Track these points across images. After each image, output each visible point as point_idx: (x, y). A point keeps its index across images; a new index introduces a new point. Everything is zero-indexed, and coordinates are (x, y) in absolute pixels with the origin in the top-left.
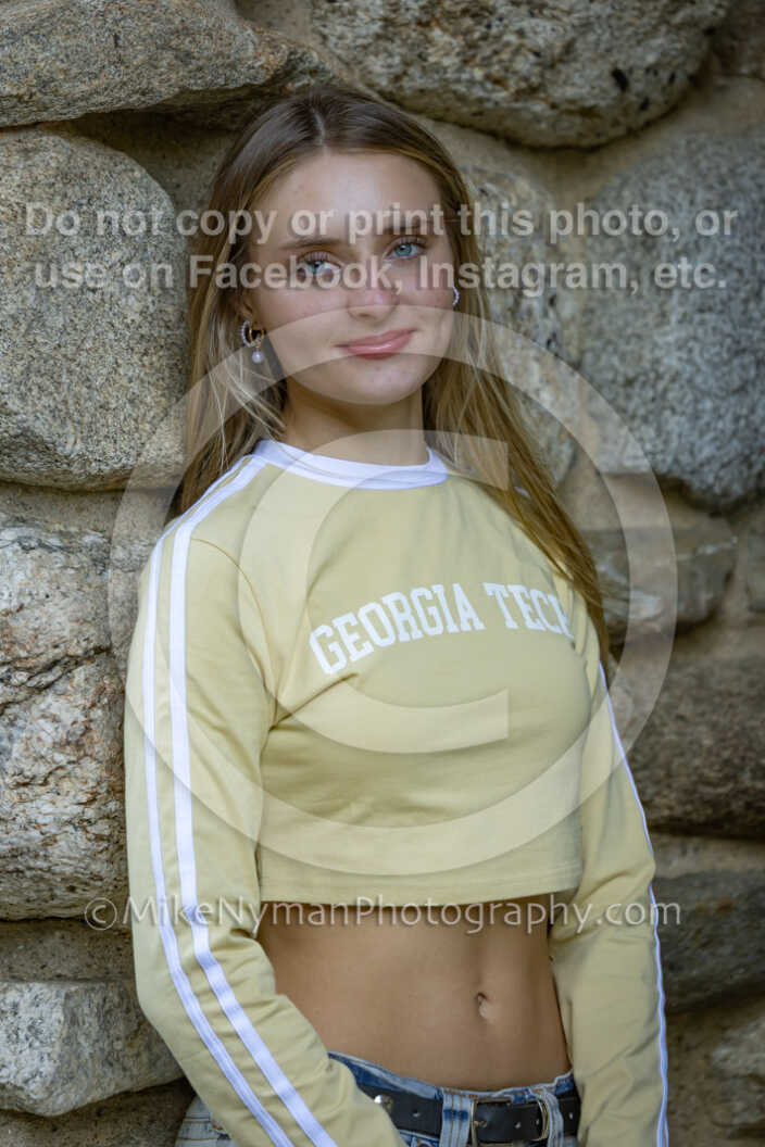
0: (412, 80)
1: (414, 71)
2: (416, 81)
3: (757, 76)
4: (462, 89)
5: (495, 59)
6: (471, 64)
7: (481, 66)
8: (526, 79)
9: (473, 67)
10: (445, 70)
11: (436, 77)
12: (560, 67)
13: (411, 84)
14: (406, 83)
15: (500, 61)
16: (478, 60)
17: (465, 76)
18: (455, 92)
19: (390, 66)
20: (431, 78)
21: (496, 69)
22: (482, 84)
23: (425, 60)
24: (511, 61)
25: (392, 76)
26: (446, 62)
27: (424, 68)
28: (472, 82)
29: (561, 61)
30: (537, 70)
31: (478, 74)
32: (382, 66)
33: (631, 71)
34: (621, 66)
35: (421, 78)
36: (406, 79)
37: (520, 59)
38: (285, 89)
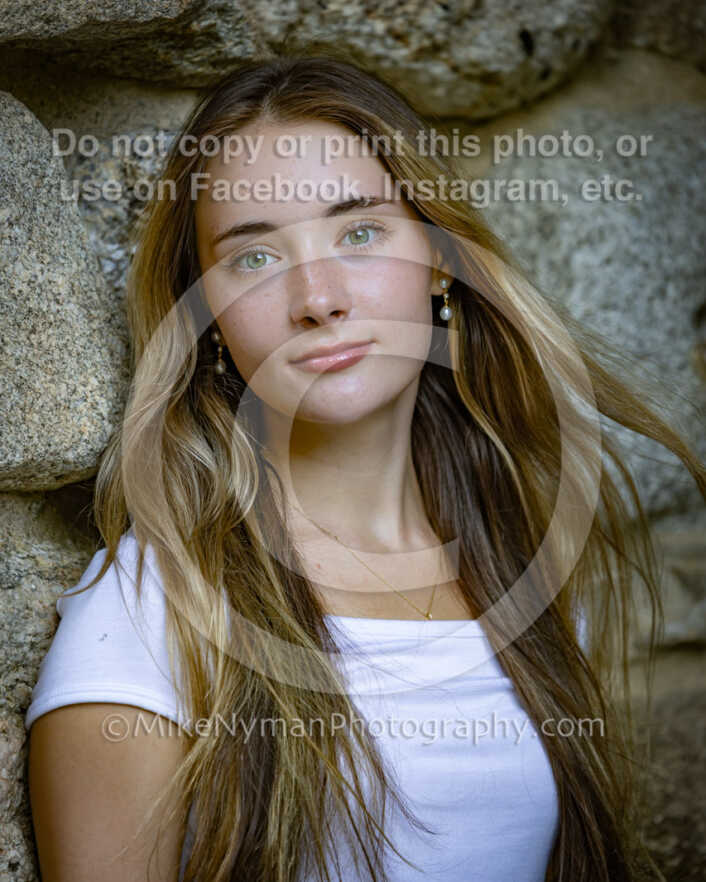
0: (308, 31)
1: (311, 20)
2: (311, 31)
3: (652, 49)
4: (359, 43)
5: (399, 11)
6: (373, 15)
7: (384, 18)
8: (430, 36)
9: (374, 18)
10: (345, 19)
11: (335, 28)
12: (468, 24)
13: (306, 35)
14: (299, 33)
15: (405, 13)
16: (380, 11)
17: (366, 29)
18: (352, 47)
19: (284, 13)
20: (328, 28)
21: (399, 23)
22: (382, 39)
23: (324, 7)
24: (417, 14)
25: (285, 25)
26: (348, 11)
27: (322, 17)
28: (372, 36)
29: (470, 17)
30: (443, 25)
31: (380, 27)
32: (276, 13)
33: (539, 32)
34: (530, 27)
35: (318, 28)
36: (300, 29)
37: (427, 12)
38: (190, 29)
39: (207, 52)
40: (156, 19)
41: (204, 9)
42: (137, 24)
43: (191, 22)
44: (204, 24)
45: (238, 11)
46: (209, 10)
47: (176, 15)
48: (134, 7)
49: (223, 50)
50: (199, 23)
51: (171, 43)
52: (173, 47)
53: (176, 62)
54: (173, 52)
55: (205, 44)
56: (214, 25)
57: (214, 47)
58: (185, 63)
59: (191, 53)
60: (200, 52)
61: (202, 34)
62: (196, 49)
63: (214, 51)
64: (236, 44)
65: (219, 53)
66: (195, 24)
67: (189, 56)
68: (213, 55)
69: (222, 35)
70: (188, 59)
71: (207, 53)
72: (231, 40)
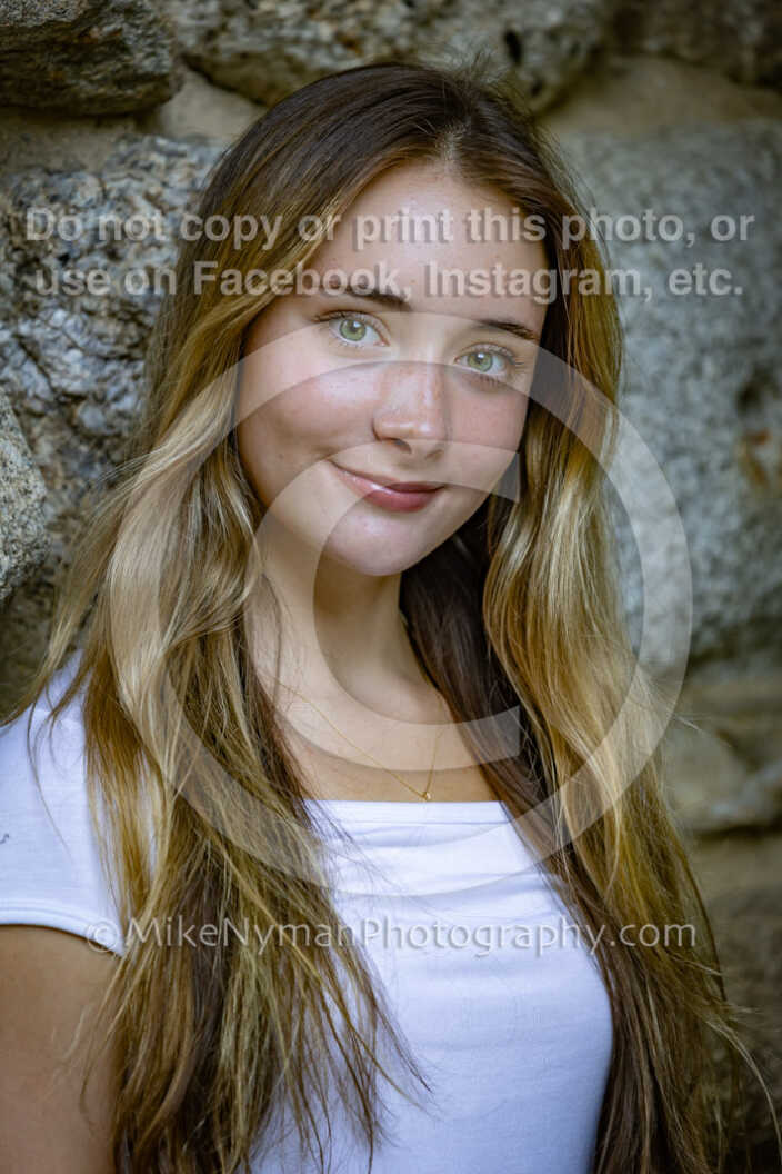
0: (234, 38)
1: (237, 23)
2: (239, 39)
3: (669, 54)
4: (300, 53)
5: (351, 9)
6: (317, 15)
7: (331, 19)
8: (390, 41)
9: (319, 21)
10: (281, 22)
11: (268, 33)
12: (438, 24)
13: (230, 44)
14: (224, 43)
15: (358, 13)
16: (326, 10)
17: (307, 34)
18: (289, 59)
19: (202, 17)
20: (260, 35)
21: (350, 26)
22: (329, 46)
23: (254, 7)
24: (373, 12)
25: (202, 32)
26: (284, 11)
27: (251, 20)
28: (315, 44)
29: (441, 16)
30: (407, 27)
31: (325, 31)
32: (192, 17)
33: (529, 33)
34: (517, 28)
35: (246, 34)
36: (224, 36)
37: (385, 10)
38: (89, 36)
39: (111, 66)
40: (49, 24)
41: (106, 10)
42: (24, 30)
43: (90, 28)
44: (107, 29)
45: (148, 12)
46: (113, 10)
47: (73, 17)
48: (21, 7)
49: (131, 63)
50: (101, 28)
51: (65, 56)
52: (66, 62)
53: (69, 82)
54: (67, 68)
55: (107, 57)
56: (121, 30)
57: (120, 60)
58: (83, 83)
59: (89, 69)
60: (101, 67)
61: (103, 44)
62: (96, 63)
63: (119, 65)
64: (148, 55)
65: (126, 67)
66: (95, 29)
67: (87, 72)
68: (118, 71)
69: (130, 43)
70: (87, 78)
71: (110, 69)
72: (140, 51)
